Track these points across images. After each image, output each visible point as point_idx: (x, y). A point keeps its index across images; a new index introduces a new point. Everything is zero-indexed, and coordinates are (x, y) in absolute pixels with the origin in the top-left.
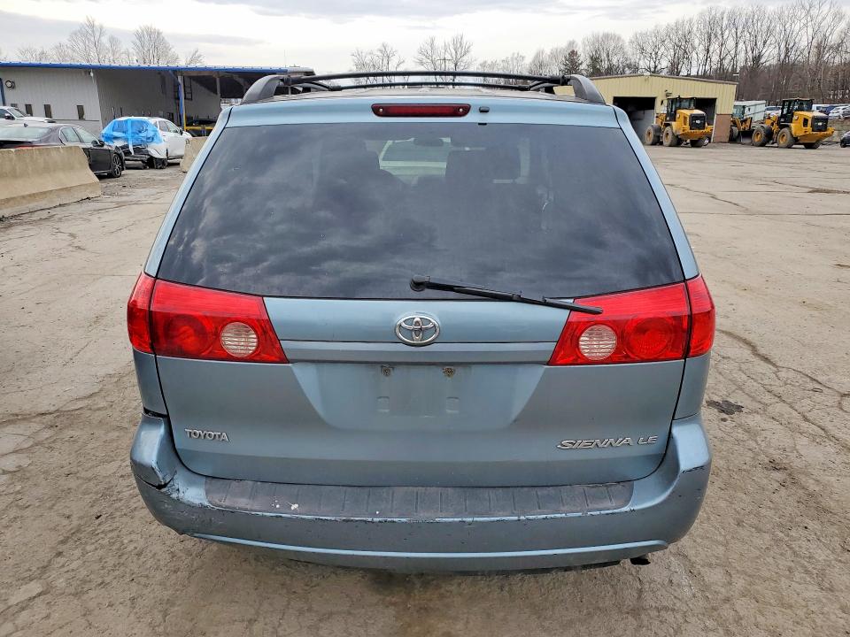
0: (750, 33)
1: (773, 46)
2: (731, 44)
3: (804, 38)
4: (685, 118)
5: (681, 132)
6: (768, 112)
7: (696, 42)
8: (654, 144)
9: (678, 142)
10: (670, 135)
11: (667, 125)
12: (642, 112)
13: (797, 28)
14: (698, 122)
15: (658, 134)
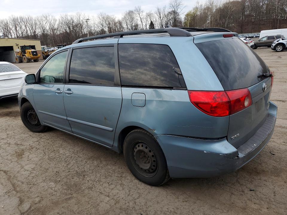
0: (29, 24)
1: (38, 29)
2: (23, 27)
3: (47, 26)
4: (30, 53)
5: (30, 57)
6: (48, 49)
7: (11, 27)
8: (20, 62)
9: (29, 61)
10: (26, 59)
11: (23, 55)
12: (8, 52)
13: (44, 23)
14: (35, 53)
15: (21, 59)
